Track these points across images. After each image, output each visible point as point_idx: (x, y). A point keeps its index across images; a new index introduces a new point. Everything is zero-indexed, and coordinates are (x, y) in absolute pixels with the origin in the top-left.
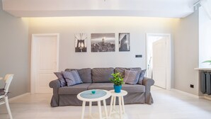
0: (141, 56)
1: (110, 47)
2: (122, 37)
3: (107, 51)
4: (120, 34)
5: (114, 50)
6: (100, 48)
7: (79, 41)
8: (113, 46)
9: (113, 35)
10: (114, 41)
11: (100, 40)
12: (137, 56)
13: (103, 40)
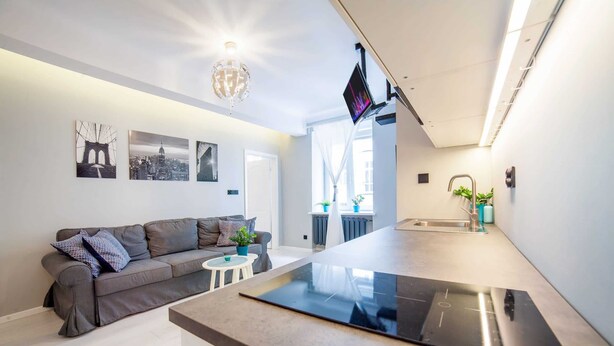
0: (236, 192)
1: (178, 171)
2: (203, 150)
3: (170, 179)
4: (198, 143)
5: (186, 178)
6: (153, 169)
7: (89, 145)
8: (185, 167)
9: (184, 143)
10: (186, 157)
11: (153, 149)
12: (230, 192)
13: (162, 150)
